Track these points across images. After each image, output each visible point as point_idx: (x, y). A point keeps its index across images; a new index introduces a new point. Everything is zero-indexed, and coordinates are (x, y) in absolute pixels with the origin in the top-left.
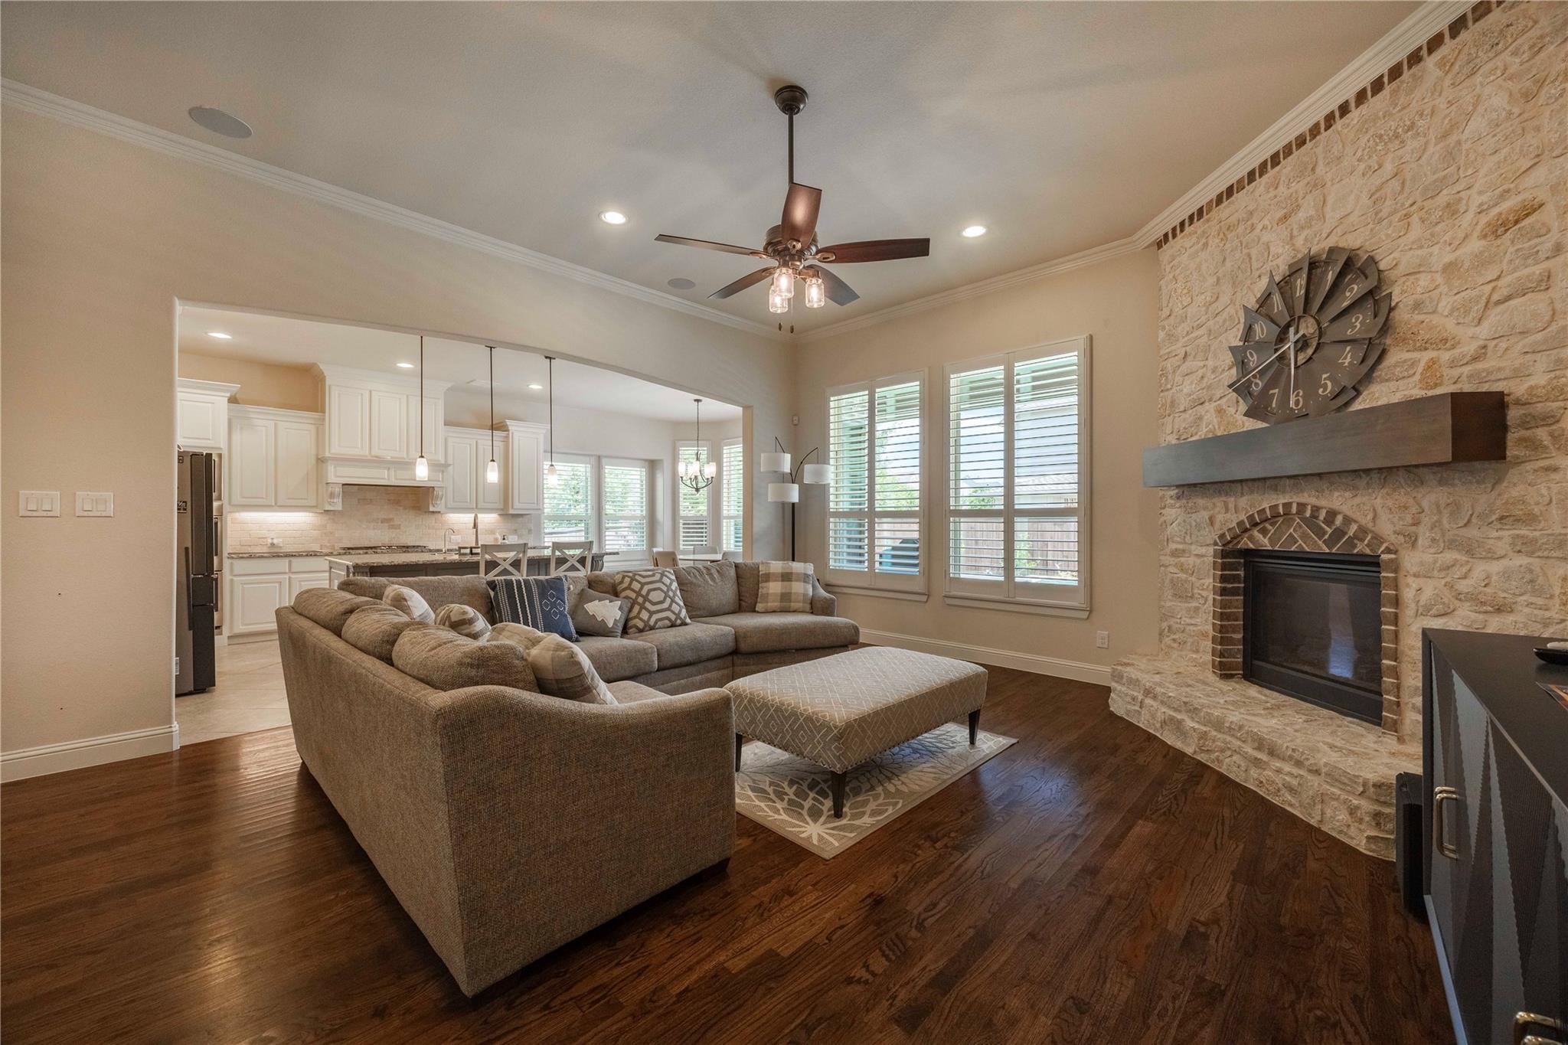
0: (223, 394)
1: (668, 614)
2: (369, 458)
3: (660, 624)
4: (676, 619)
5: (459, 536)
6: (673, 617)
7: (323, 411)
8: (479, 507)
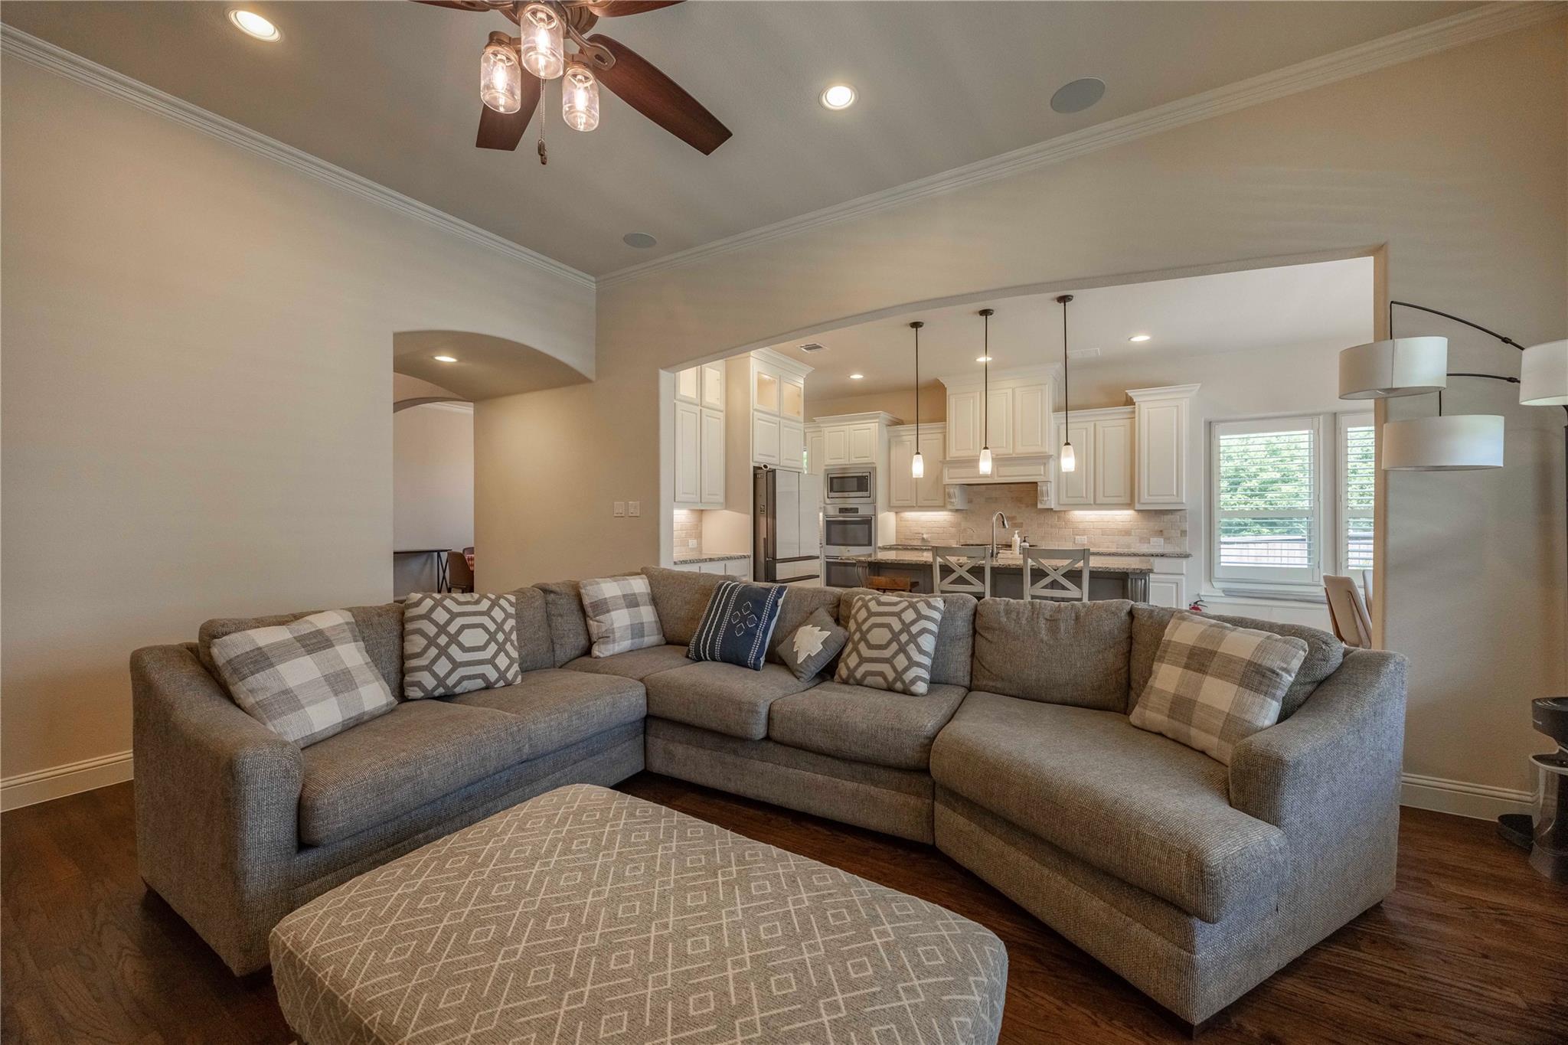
0: (875, 421)
1: (885, 668)
2: (1014, 456)
3: (869, 680)
4: (895, 680)
5: (1086, 537)
6: (891, 675)
7: (945, 421)
8: (1098, 502)
